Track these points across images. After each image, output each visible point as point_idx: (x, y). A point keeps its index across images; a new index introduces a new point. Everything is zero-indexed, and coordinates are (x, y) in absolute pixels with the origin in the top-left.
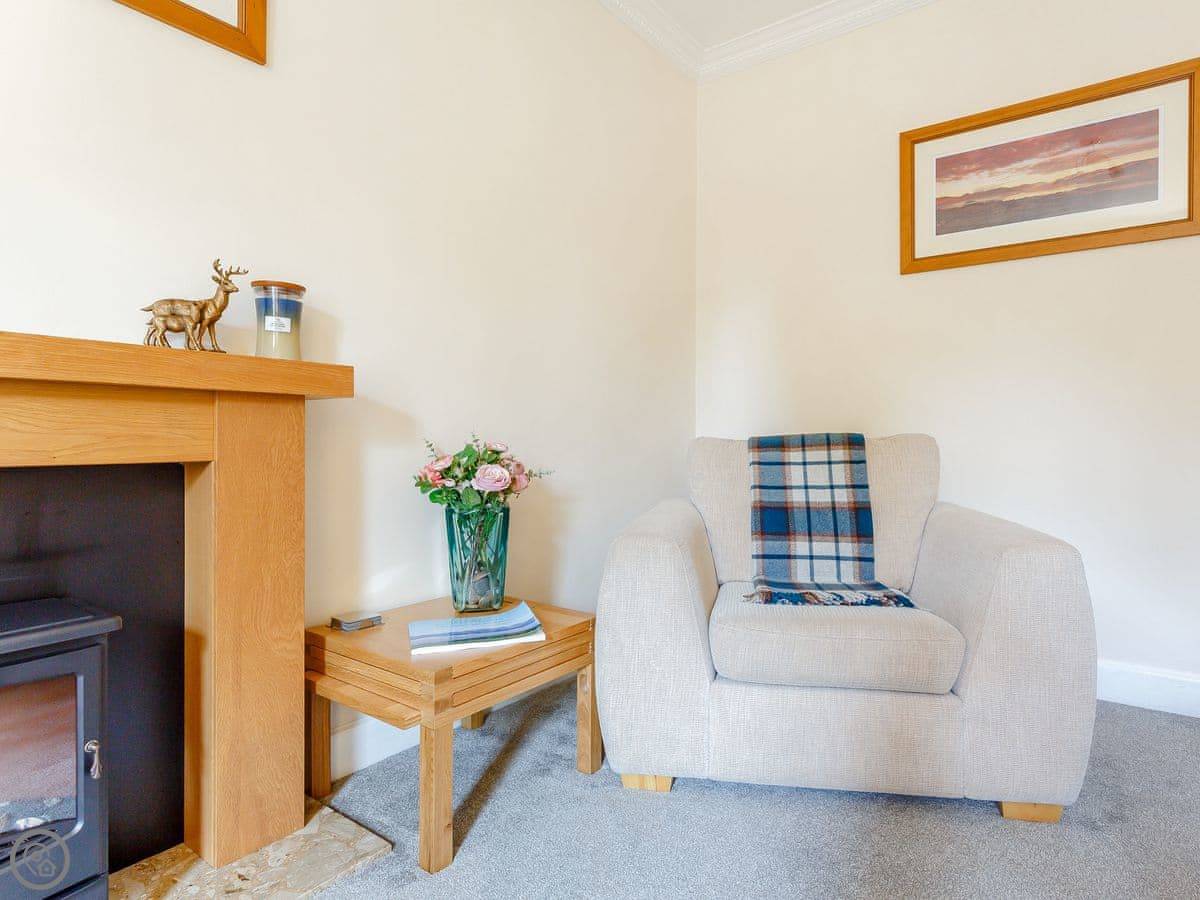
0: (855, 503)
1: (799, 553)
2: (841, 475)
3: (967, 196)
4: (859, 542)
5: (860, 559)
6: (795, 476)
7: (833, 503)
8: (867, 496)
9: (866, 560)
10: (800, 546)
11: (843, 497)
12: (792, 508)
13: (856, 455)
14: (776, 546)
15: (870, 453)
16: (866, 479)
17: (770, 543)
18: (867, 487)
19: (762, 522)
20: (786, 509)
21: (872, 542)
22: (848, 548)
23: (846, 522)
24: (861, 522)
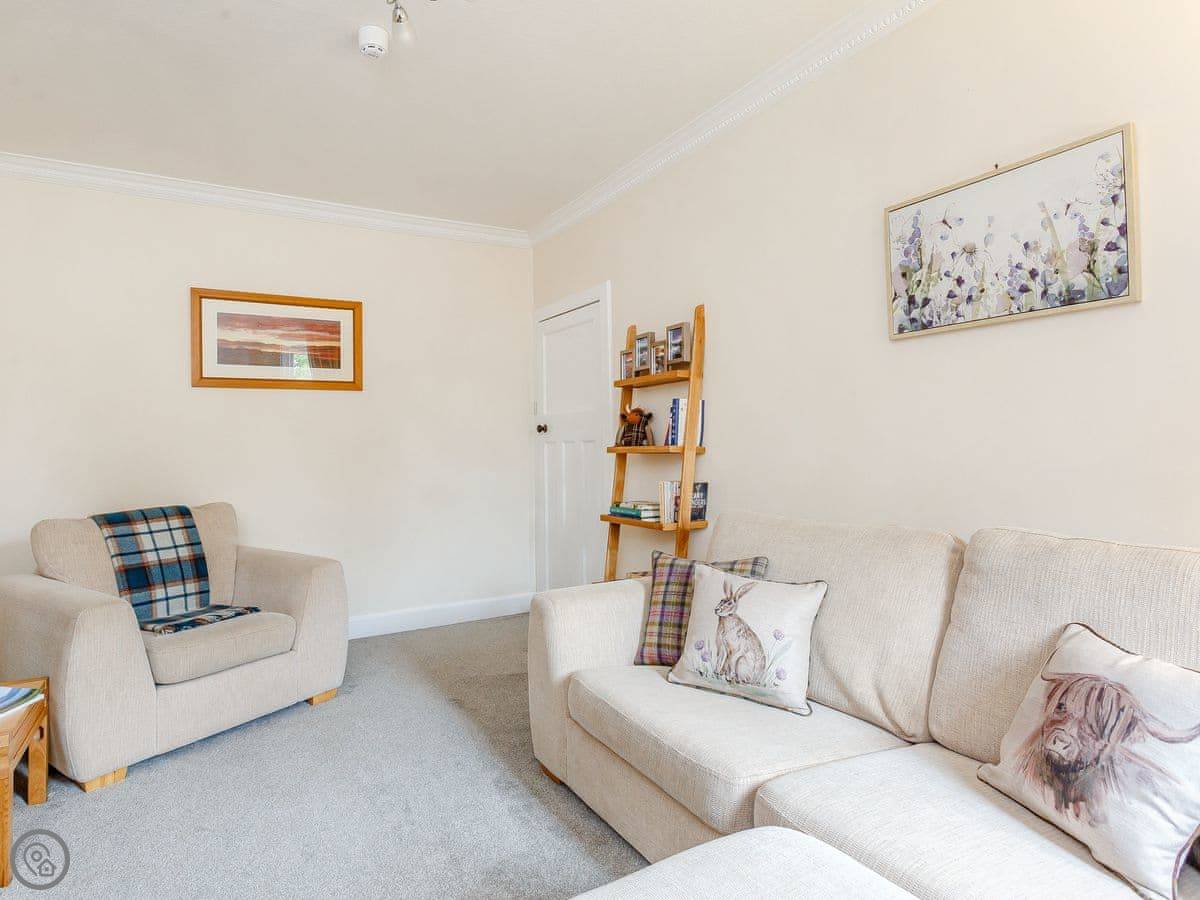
0: (194, 555)
1: (158, 598)
2: (180, 537)
3: (238, 343)
4: (199, 581)
5: (201, 593)
6: (146, 542)
7: (178, 558)
8: (202, 549)
9: (204, 593)
10: (159, 593)
11: (184, 553)
12: (149, 567)
13: (187, 521)
14: (141, 596)
15: (197, 519)
16: (199, 538)
17: (136, 595)
18: (200, 543)
19: (128, 580)
20: (144, 567)
21: (207, 580)
22: (192, 587)
23: (189, 570)
24: (199, 567)
